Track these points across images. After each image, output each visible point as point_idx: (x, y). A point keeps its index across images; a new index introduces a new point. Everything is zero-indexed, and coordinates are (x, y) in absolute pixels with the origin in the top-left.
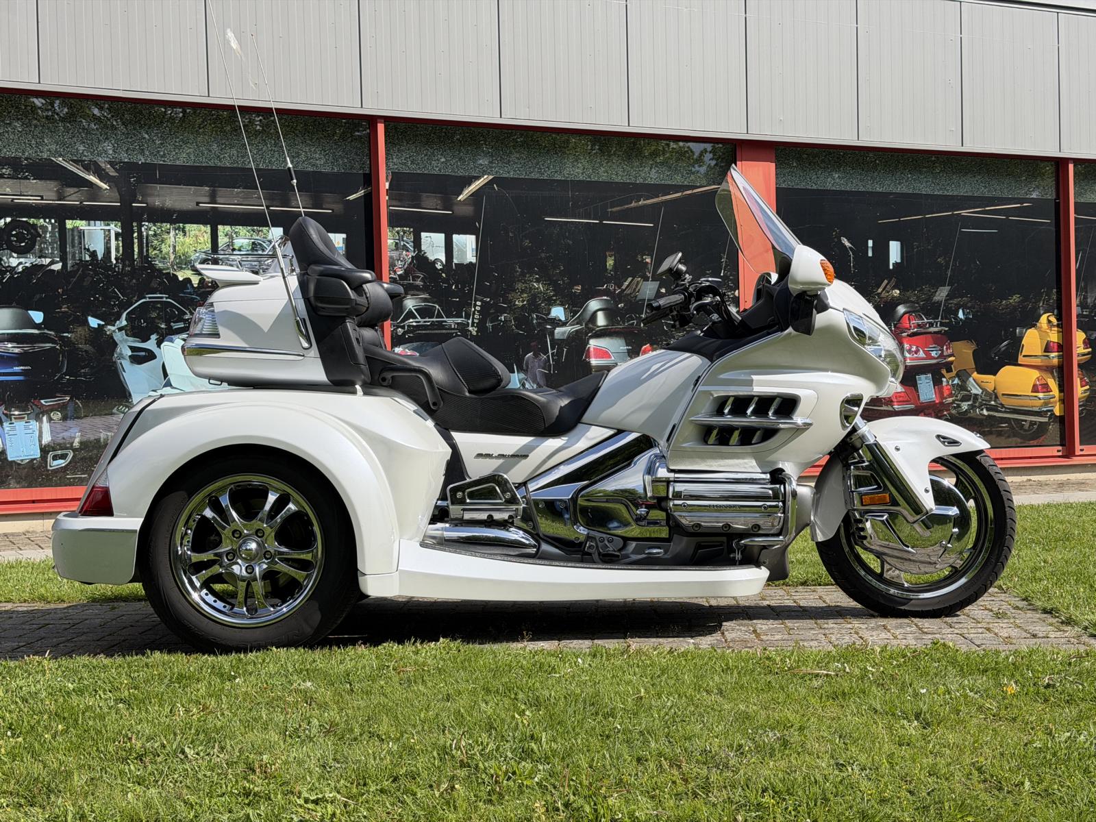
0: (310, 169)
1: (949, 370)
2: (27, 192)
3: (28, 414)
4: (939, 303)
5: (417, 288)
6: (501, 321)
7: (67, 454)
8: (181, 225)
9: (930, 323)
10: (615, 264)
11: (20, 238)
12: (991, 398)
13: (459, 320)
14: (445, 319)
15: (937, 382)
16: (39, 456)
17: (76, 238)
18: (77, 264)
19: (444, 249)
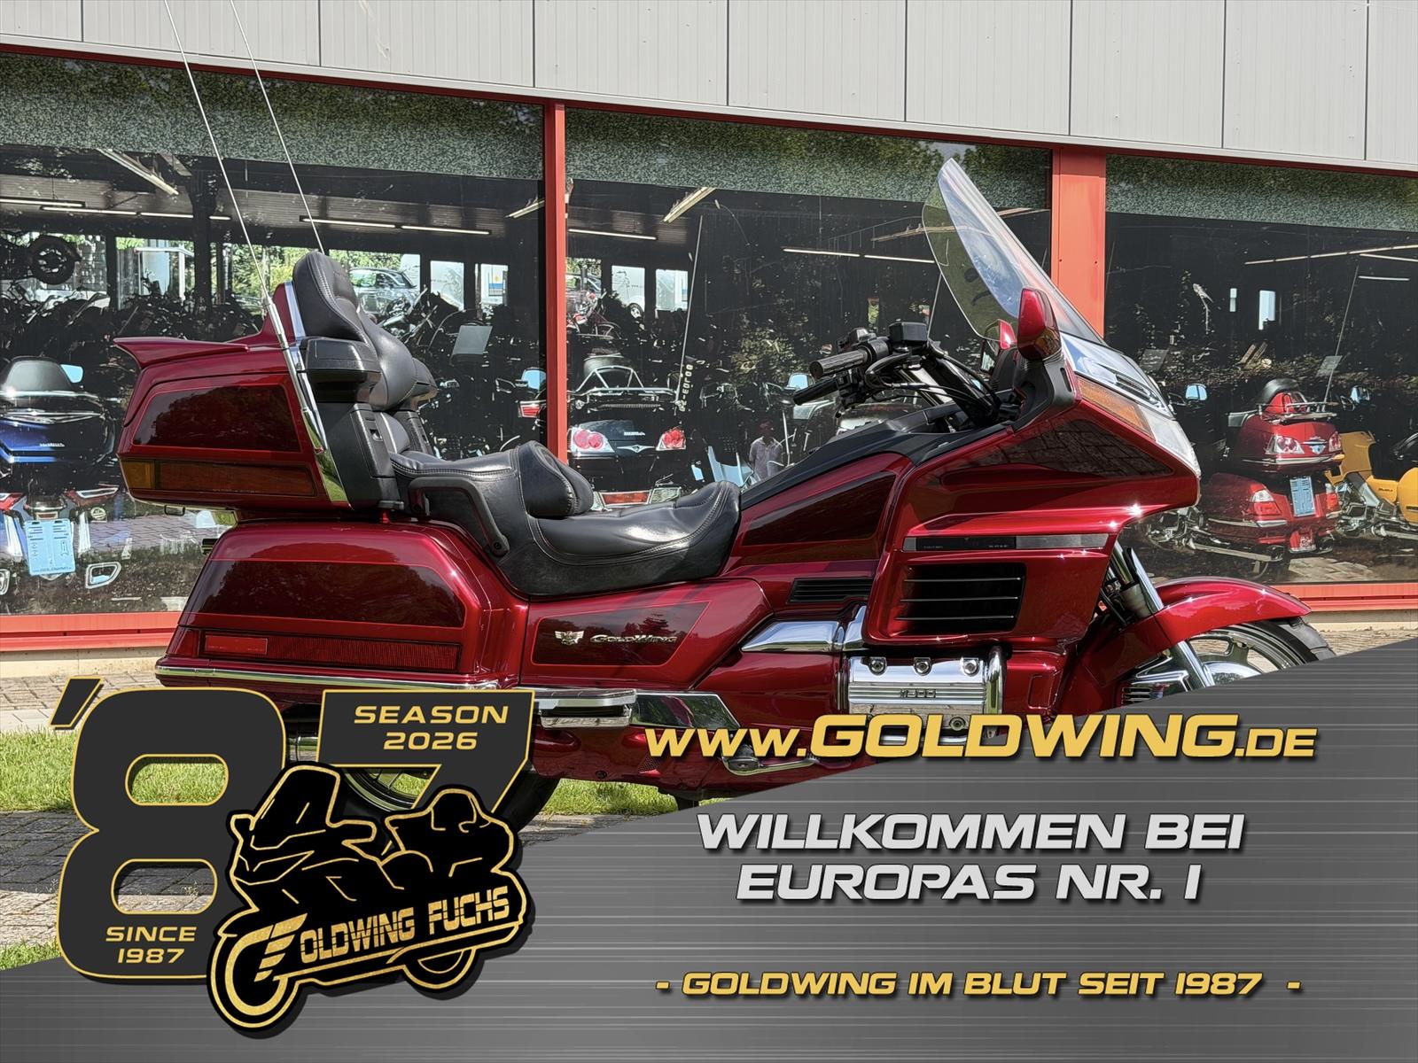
0: (459, 172)
1: (1336, 473)
2: (62, 196)
3: (59, 511)
4: (1325, 379)
5: (604, 344)
6: (720, 392)
7: (114, 567)
8: (278, 248)
9: (1311, 406)
10: (880, 314)
11: (52, 261)
12: (1392, 512)
13: (662, 390)
14: (642, 388)
15: (1319, 487)
16: (73, 569)
17: (131, 263)
18: (131, 300)
19: (643, 289)
